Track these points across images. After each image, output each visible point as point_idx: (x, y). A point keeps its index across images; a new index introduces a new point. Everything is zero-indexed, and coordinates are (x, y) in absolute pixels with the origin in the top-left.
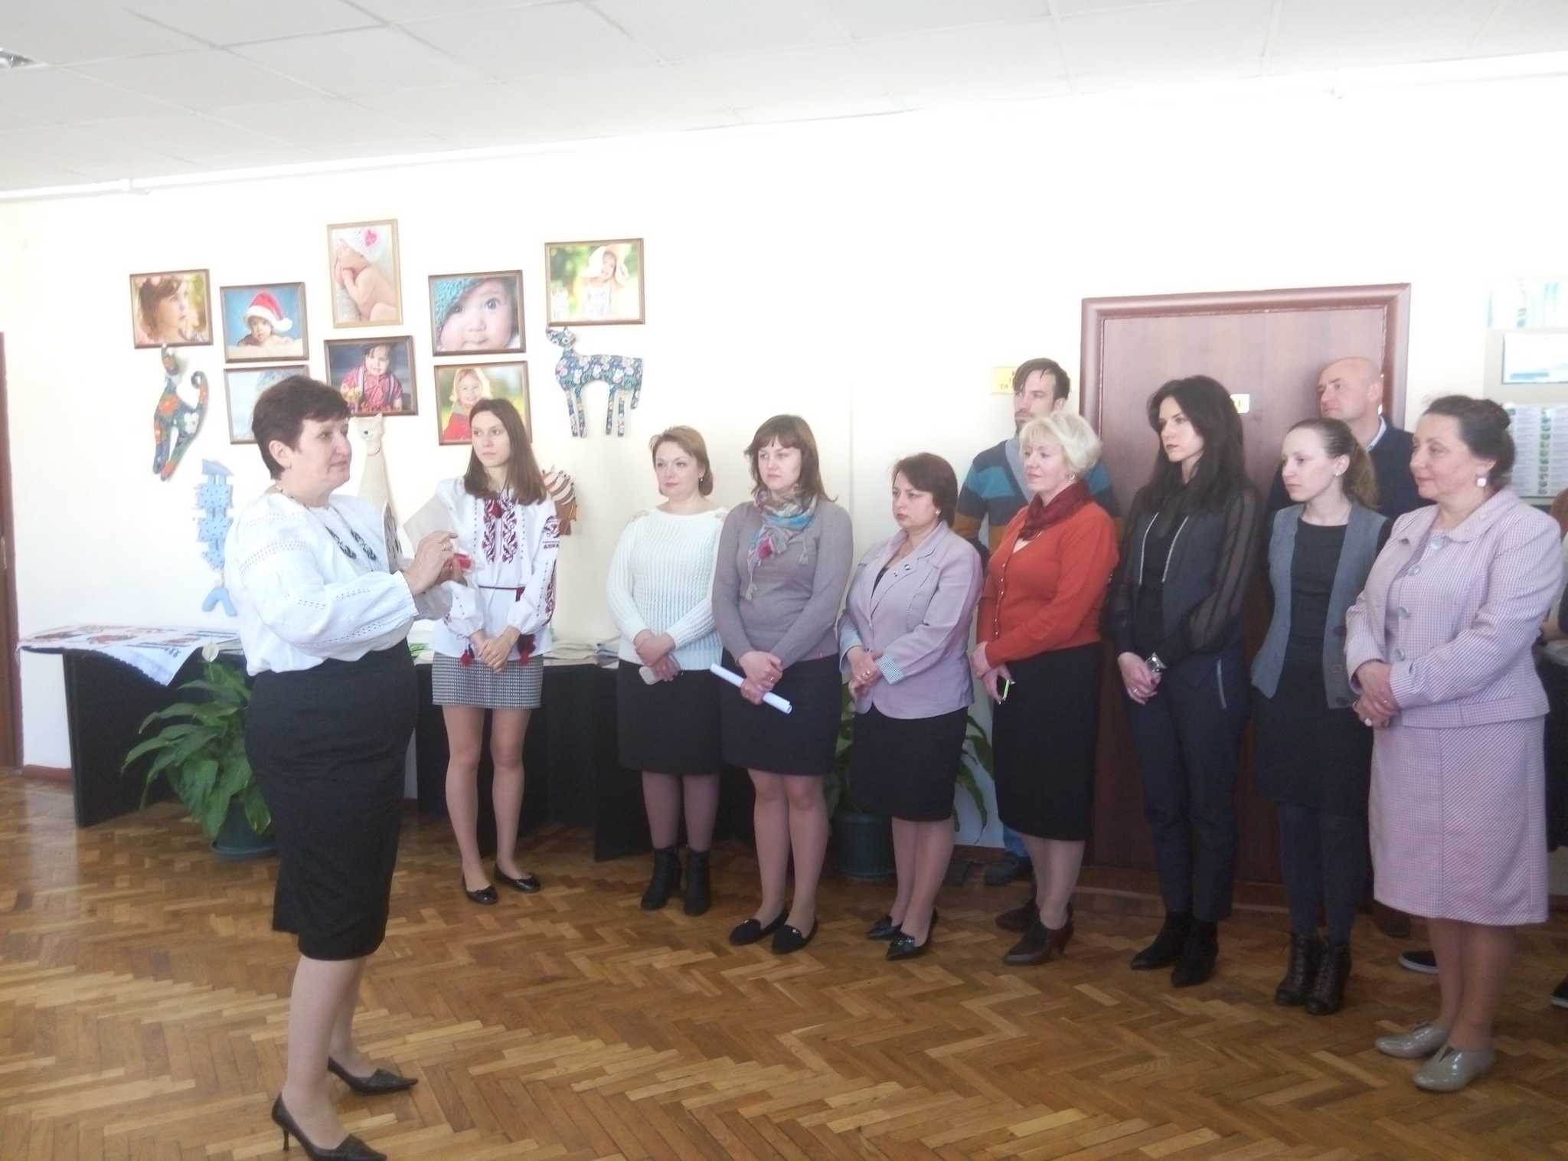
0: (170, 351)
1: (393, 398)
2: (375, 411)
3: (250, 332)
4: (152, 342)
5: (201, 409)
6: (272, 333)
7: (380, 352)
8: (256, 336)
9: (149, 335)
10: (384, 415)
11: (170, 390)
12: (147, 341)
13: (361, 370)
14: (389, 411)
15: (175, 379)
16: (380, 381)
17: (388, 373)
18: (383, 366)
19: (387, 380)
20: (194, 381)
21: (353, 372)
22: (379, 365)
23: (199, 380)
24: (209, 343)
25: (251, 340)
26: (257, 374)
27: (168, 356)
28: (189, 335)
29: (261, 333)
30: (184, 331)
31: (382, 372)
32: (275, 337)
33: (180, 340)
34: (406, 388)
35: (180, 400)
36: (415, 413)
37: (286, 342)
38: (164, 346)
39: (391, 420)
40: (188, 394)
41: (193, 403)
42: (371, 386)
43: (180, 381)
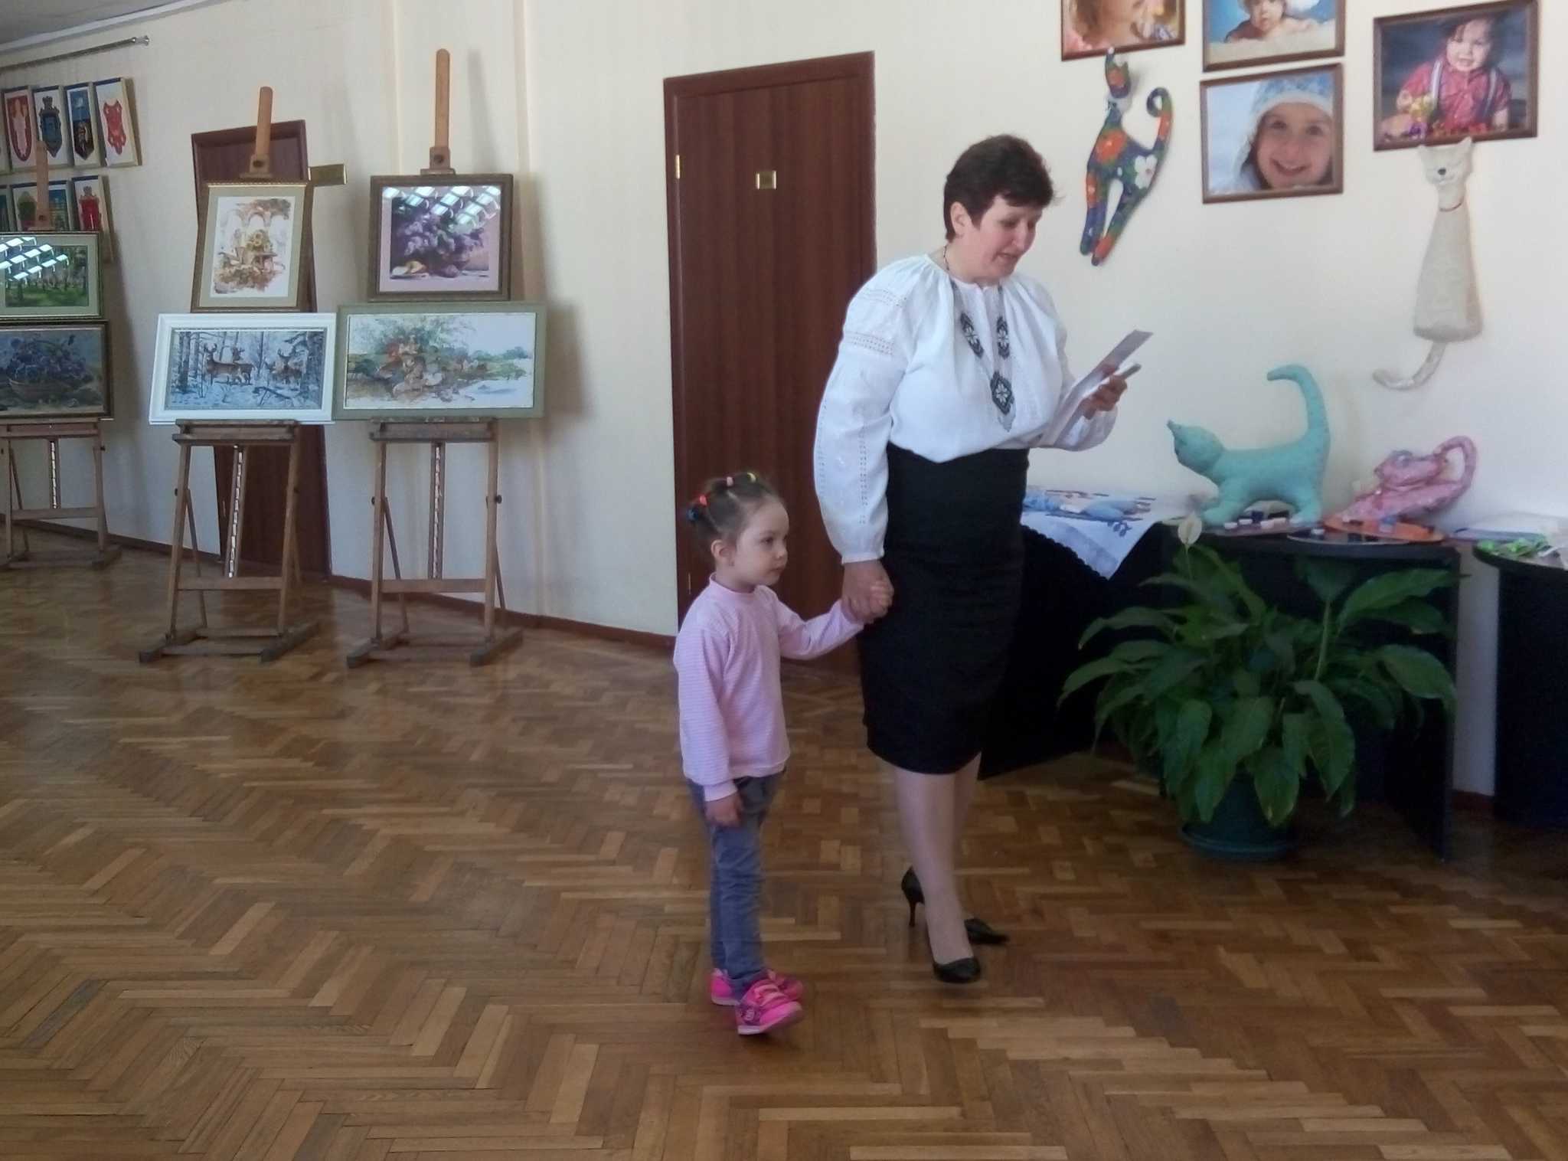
0: (1118, 59)
1: (1494, 108)
2: (1457, 134)
3: (1247, 17)
4: (1089, 48)
5: (1160, 147)
6: (1284, 16)
7: (1475, 31)
8: (1256, 22)
9: (1085, 38)
10: (1476, 140)
11: (1114, 120)
12: (1082, 46)
13: (1438, 65)
14: (1484, 132)
15: (1121, 103)
16: (1470, 81)
17: (1486, 67)
18: (1479, 54)
19: (1484, 79)
20: (1150, 104)
21: (1423, 68)
22: (1471, 53)
23: (1158, 102)
24: (1180, 41)
25: (1250, 30)
26: (1255, 86)
27: (1115, 66)
28: (1147, 32)
29: (1264, 16)
30: (1139, 26)
31: (1475, 65)
32: (1289, 22)
33: (1133, 40)
34: (1518, 91)
35: (1128, 138)
36: (1531, 133)
37: (1308, 27)
38: (1111, 51)
39: (1486, 148)
40: (1140, 126)
41: (1147, 139)
42: (1453, 91)
43: (1130, 106)
